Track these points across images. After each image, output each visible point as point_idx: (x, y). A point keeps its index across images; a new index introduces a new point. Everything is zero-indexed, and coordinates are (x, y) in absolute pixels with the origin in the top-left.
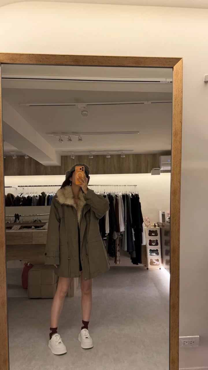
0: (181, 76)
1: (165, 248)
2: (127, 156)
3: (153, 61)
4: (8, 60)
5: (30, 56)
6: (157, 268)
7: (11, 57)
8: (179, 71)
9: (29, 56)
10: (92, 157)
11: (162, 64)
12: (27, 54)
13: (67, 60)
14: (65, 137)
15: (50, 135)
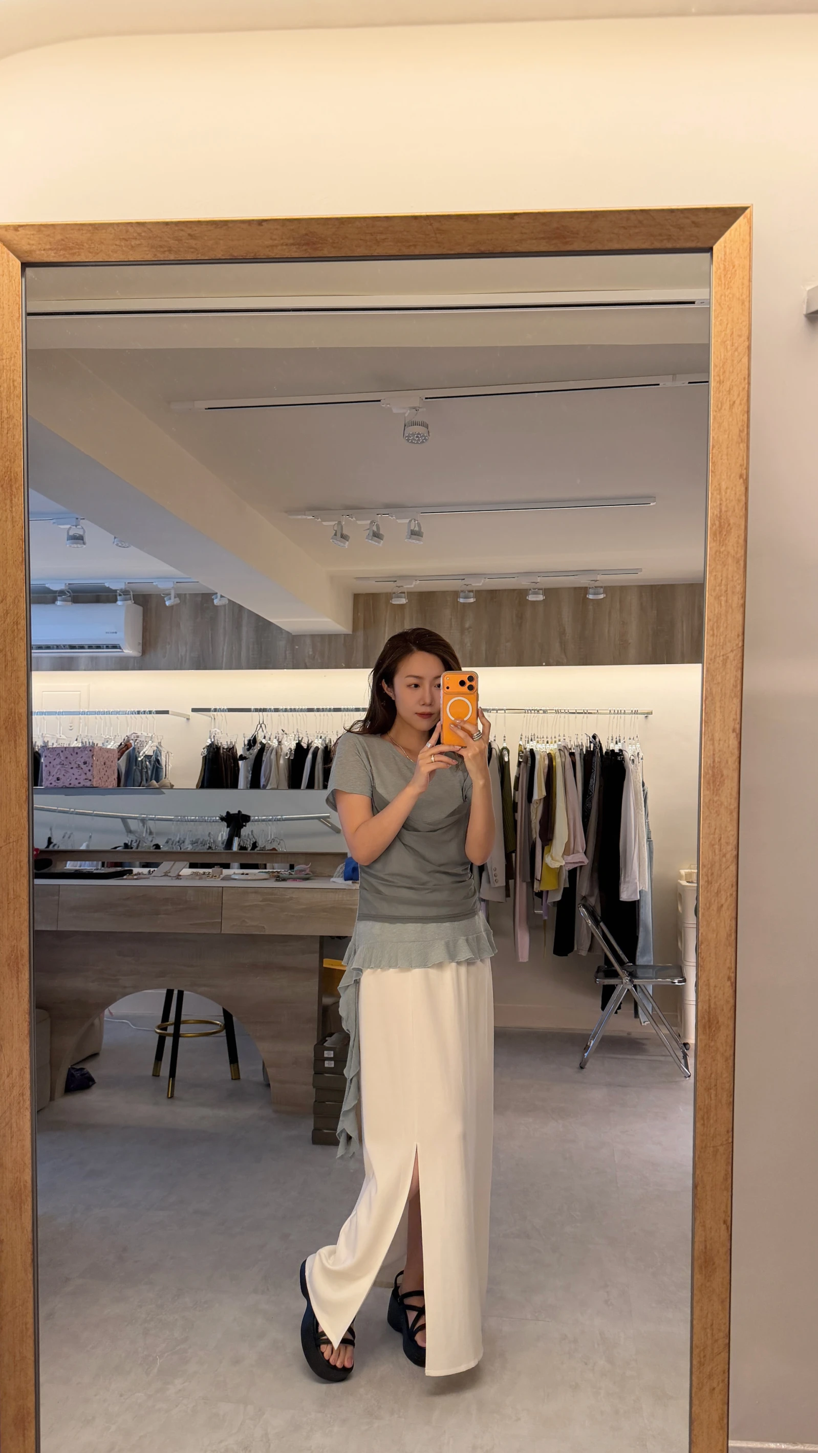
0: (746, 282)
2: (616, 592)
3: (624, 228)
4: (50, 252)
5: (131, 229)
7: (59, 237)
8: (737, 263)
9: (127, 231)
10: (472, 600)
11: (660, 235)
12: (118, 224)
13: (271, 239)
14: (359, 522)
15: (300, 517)
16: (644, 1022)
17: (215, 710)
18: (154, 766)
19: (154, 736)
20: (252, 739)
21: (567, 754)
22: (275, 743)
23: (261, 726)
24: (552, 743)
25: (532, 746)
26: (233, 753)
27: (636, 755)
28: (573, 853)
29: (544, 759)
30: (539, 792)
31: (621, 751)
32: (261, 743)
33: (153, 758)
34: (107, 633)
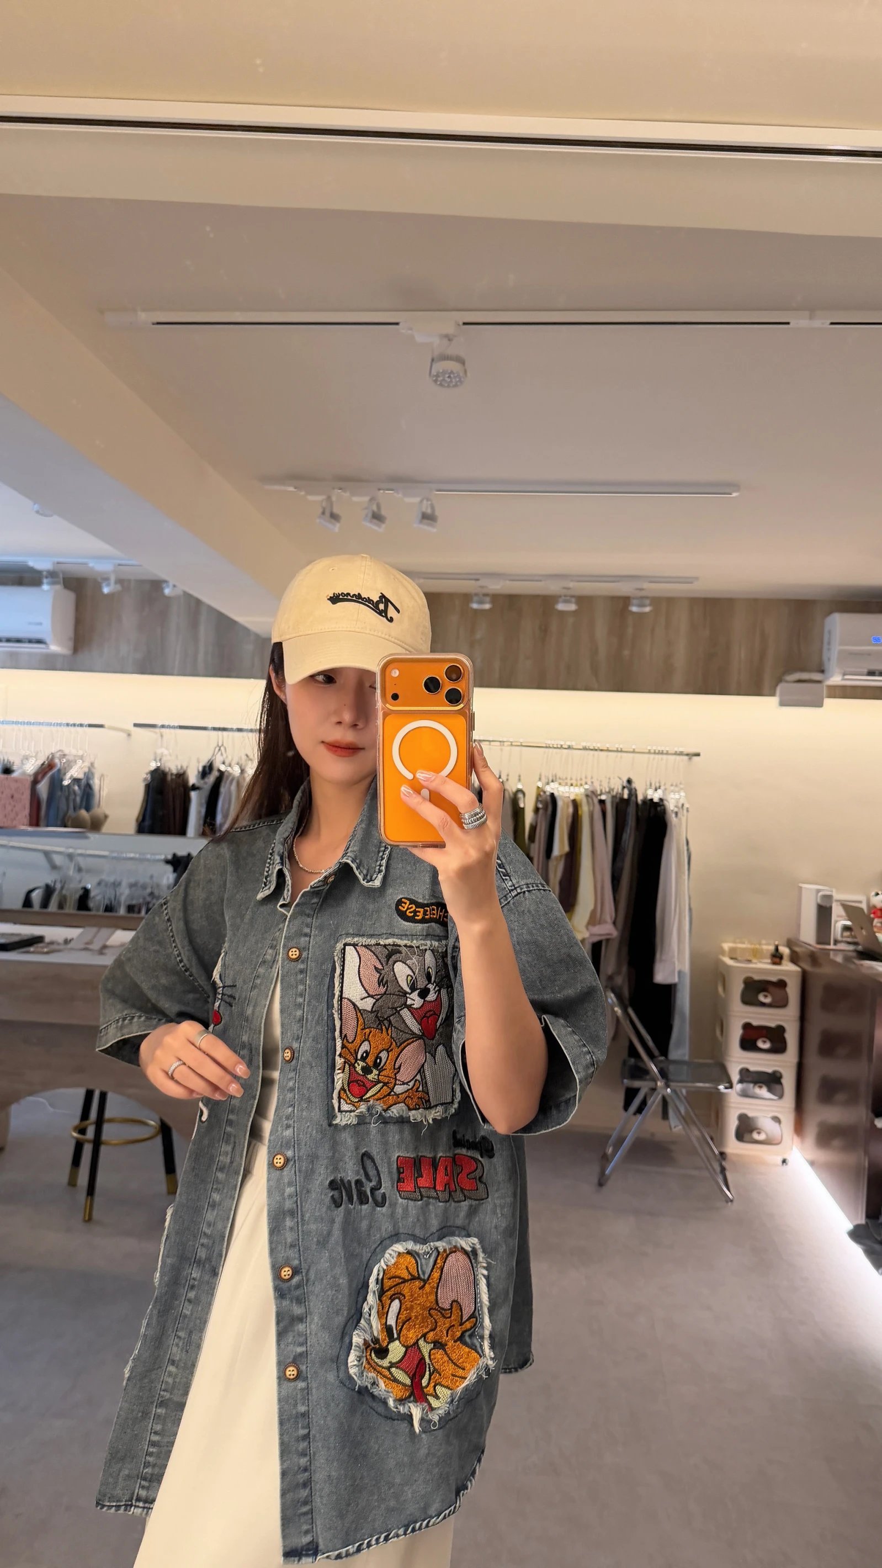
1: (819, 1068)
2: (665, 604)
6: (770, 1155)
10: (487, 606)
14: (355, 499)
15: (277, 487)
16: (675, 1127)
17: (163, 726)
18: (84, 790)
19: (85, 754)
20: (209, 764)
21: (596, 801)
22: (236, 771)
23: (219, 750)
24: (577, 786)
25: (553, 789)
26: (183, 780)
27: (680, 805)
28: (600, 923)
29: (568, 807)
30: (560, 846)
31: (661, 800)
32: (219, 771)
33: (83, 782)
34: (30, 623)
